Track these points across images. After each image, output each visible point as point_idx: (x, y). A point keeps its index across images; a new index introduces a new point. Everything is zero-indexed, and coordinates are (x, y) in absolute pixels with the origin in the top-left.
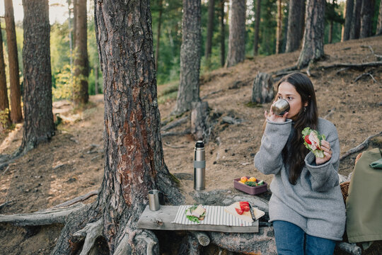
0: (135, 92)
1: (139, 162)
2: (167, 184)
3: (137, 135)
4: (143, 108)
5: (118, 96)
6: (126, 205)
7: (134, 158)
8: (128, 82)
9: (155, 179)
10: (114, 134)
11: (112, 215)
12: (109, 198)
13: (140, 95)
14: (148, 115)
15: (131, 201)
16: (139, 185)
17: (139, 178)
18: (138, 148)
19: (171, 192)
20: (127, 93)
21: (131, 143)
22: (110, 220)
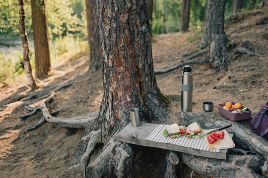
0: (124, 18)
1: (128, 82)
2: (155, 104)
3: (125, 58)
4: (131, 33)
5: (108, 22)
6: (117, 120)
7: (123, 78)
8: (116, 9)
9: (144, 98)
10: (106, 56)
11: (106, 126)
12: (105, 111)
13: (128, 20)
14: (137, 39)
15: (120, 116)
16: (126, 103)
17: (128, 96)
18: (126, 69)
19: (158, 111)
20: (116, 19)
21: (120, 65)
22: (105, 131)
